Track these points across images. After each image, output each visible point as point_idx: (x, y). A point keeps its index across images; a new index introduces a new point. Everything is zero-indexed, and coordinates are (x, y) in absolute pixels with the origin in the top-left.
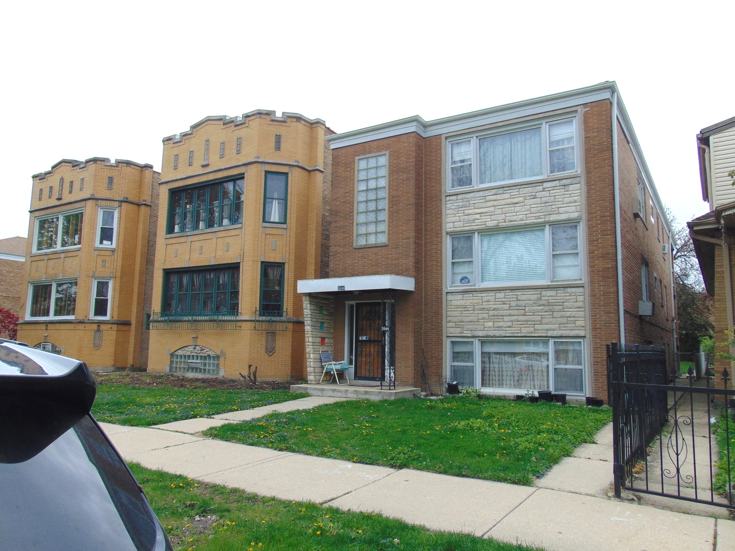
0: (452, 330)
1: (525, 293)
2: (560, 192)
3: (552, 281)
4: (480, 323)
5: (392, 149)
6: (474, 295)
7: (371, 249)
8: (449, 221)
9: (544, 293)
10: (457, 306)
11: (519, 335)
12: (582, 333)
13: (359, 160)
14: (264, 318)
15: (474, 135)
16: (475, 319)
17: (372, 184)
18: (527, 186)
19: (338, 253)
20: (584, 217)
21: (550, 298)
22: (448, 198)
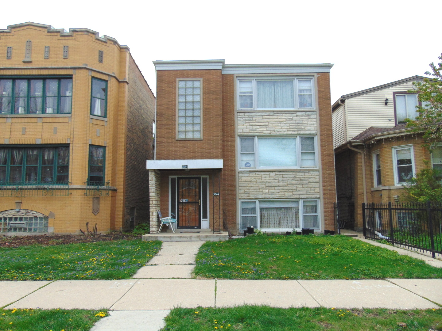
0: (242, 195)
1: (287, 173)
2: (305, 118)
3: (301, 167)
4: (260, 191)
5: (204, 78)
6: (257, 174)
7: (190, 142)
8: (240, 128)
9: (298, 174)
10: (246, 180)
11: (284, 197)
12: (318, 196)
13: (179, 81)
14: (91, 187)
15: (255, 78)
16: (257, 188)
17: (189, 99)
18: (287, 113)
19: (164, 143)
20: (319, 134)
21: (301, 177)
22: (239, 114)
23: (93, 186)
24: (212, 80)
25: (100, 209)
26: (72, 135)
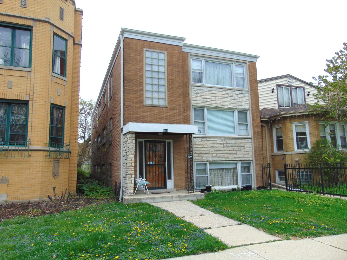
0: (196, 158)
1: (230, 140)
2: (241, 96)
3: (239, 135)
4: (210, 154)
5: (168, 51)
6: (207, 140)
7: (157, 108)
8: (194, 99)
9: (237, 140)
10: (199, 145)
11: (228, 160)
12: (251, 159)
13: (146, 51)
16: (208, 152)
17: (155, 68)
18: (229, 90)
20: (251, 109)
21: (240, 143)
22: (193, 87)
23: (53, 148)
24: (174, 54)
25: (60, 172)
26: (32, 92)
